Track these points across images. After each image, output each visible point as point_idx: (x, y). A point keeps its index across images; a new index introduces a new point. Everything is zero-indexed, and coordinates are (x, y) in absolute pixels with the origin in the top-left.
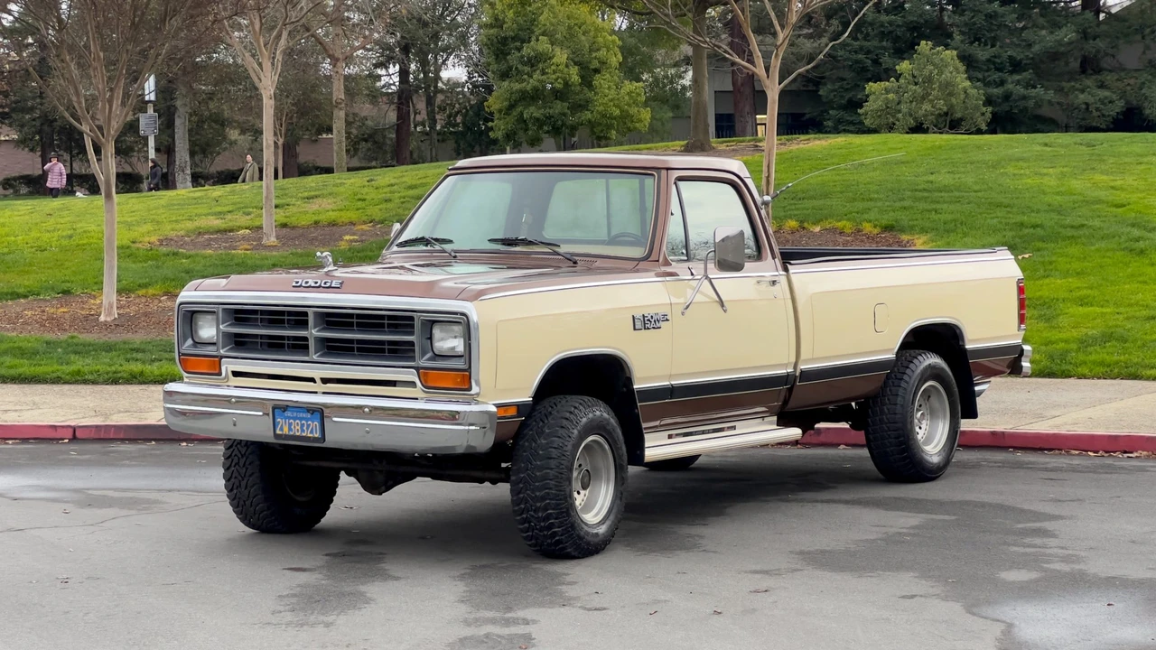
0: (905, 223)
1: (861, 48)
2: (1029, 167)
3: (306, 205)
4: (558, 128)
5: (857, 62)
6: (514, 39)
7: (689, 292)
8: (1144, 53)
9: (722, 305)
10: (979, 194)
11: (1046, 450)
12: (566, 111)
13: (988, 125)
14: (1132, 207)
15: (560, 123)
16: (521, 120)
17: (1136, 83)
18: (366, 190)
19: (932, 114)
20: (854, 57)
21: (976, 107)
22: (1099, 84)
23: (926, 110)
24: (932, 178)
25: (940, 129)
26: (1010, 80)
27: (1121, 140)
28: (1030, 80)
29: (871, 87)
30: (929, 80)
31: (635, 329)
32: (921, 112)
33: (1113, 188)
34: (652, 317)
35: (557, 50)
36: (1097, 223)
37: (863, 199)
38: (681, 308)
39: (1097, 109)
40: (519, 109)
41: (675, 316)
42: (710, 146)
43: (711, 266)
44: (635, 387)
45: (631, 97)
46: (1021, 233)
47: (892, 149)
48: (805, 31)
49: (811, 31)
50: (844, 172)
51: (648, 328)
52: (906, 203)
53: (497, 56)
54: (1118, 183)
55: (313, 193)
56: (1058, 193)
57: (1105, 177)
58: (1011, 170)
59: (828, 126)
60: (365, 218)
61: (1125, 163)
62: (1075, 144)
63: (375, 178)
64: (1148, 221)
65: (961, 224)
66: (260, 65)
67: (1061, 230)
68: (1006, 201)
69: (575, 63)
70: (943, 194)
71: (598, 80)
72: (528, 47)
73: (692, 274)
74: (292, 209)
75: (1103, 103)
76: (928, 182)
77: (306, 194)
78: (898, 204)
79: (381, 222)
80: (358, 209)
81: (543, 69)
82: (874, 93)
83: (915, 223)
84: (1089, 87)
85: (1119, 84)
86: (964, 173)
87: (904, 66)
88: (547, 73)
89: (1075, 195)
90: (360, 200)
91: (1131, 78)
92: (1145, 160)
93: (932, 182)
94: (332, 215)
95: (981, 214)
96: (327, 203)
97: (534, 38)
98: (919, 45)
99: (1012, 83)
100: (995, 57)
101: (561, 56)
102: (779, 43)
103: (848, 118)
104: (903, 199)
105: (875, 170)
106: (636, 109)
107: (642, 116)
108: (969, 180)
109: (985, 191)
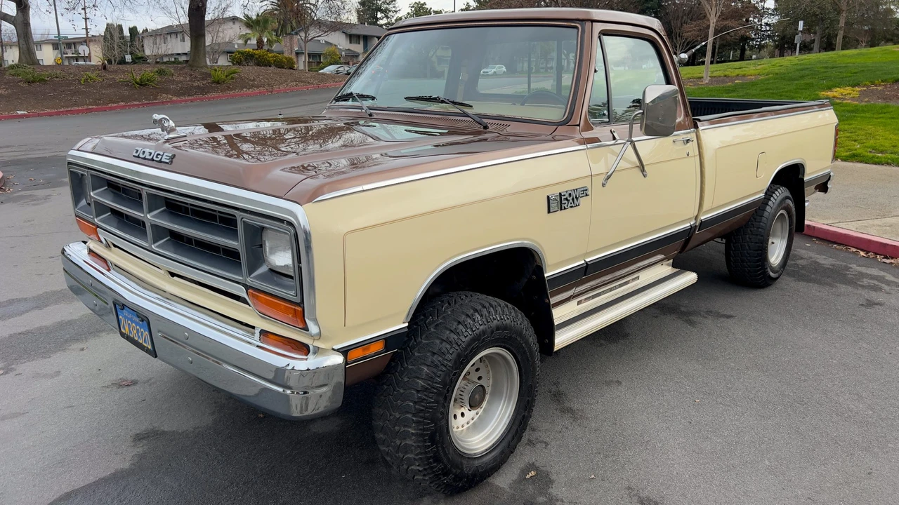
7: (612, 159)
9: (643, 170)
11: (835, 243)
31: (549, 212)
34: (570, 194)
38: (602, 179)
41: (596, 189)
43: (636, 127)
44: (546, 275)
51: (565, 208)
73: (614, 138)
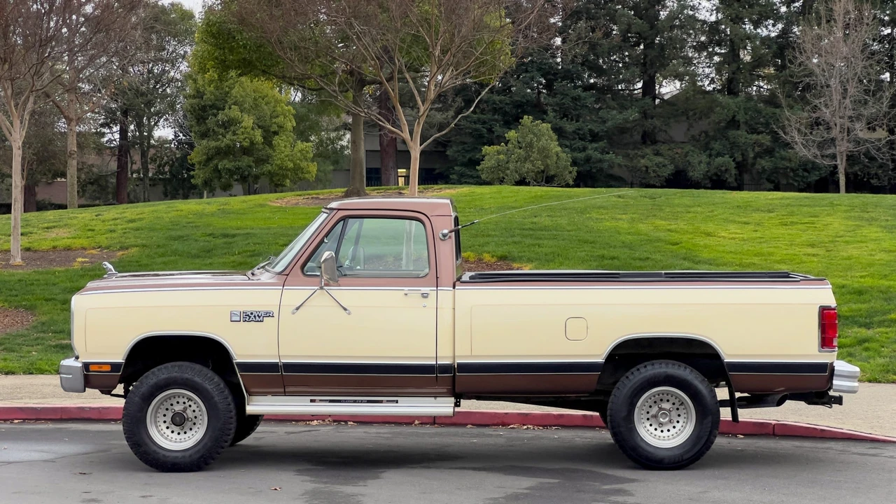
0: (516, 255)
1: (479, 120)
2: (607, 214)
3: (45, 233)
4: (245, 177)
5: (476, 130)
6: (212, 107)
8: (688, 129)
10: (571, 233)
12: (252, 164)
13: (575, 180)
14: (683, 245)
15: (247, 173)
16: (216, 170)
17: (682, 152)
18: (94, 222)
19: (532, 172)
20: (474, 126)
21: (565, 168)
22: (656, 152)
23: (528, 168)
24: (535, 220)
25: (538, 183)
26: (590, 147)
27: (675, 194)
28: (605, 148)
29: (487, 149)
30: (530, 145)
32: (524, 170)
33: (669, 230)
35: (246, 116)
36: (658, 257)
37: (483, 235)
39: (654, 171)
40: (215, 162)
42: (364, 192)
45: (302, 154)
46: (602, 263)
47: (505, 197)
48: (436, 106)
49: (440, 106)
50: (468, 214)
52: (516, 239)
53: (198, 120)
54: (673, 227)
55: (51, 224)
56: (629, 234)
57: (663, 222)
58: (594, 215)
59: (453, 179)
60: (93, 245)
61: (678, 212)
62: (641, 196)
63: (102, 213)
64: (696, 256)
65: (558, 255)
66: (12, 124)
67: (632, 261)
68: (591, 239)
69: (259, 127)
70: (544, 233)
71: (276, 140)
72: (222, 114)
74: (35, 237)
75: (658, 167)
76: (532, 223)
77: (46, 225)
78: (510, 240)
79: (107, 248)
80: (88, 238)
81: (234, 131)
82: (489, 154)
83: (523, 254)
84: (647, 154)
85: (670, 152)
86: (560, 217)
87: (511, 134)
88: (237, 134)
89: (641, 235)
90: (90, 230)
91: (678, 148)
92: (692, 210)
93: (535, 223)
94: (68, 242)
95: (572, 248)
96: (62, 233)
97: (227, 107)
98: (522, 119)
99: (592, 149)
100: (579, 130)
101: (248, 121)
102: (420, 114)
103: (469, 173)
104: (514, 236)
105: (492, 213)
106: (306, 163)
107: (310, 169)
108: (563, 221)
109: (575, 230)
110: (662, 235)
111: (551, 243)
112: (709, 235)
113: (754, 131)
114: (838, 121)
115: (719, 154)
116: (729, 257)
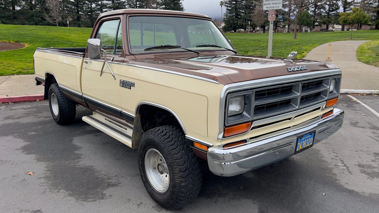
110: (58, 36)
111: (29, 38)
112: (69, 36)
113: (37, 17)
114: (56, 16)
115: (31, 22)
116: (79, 41)
